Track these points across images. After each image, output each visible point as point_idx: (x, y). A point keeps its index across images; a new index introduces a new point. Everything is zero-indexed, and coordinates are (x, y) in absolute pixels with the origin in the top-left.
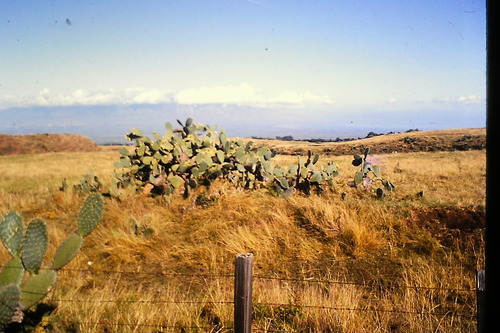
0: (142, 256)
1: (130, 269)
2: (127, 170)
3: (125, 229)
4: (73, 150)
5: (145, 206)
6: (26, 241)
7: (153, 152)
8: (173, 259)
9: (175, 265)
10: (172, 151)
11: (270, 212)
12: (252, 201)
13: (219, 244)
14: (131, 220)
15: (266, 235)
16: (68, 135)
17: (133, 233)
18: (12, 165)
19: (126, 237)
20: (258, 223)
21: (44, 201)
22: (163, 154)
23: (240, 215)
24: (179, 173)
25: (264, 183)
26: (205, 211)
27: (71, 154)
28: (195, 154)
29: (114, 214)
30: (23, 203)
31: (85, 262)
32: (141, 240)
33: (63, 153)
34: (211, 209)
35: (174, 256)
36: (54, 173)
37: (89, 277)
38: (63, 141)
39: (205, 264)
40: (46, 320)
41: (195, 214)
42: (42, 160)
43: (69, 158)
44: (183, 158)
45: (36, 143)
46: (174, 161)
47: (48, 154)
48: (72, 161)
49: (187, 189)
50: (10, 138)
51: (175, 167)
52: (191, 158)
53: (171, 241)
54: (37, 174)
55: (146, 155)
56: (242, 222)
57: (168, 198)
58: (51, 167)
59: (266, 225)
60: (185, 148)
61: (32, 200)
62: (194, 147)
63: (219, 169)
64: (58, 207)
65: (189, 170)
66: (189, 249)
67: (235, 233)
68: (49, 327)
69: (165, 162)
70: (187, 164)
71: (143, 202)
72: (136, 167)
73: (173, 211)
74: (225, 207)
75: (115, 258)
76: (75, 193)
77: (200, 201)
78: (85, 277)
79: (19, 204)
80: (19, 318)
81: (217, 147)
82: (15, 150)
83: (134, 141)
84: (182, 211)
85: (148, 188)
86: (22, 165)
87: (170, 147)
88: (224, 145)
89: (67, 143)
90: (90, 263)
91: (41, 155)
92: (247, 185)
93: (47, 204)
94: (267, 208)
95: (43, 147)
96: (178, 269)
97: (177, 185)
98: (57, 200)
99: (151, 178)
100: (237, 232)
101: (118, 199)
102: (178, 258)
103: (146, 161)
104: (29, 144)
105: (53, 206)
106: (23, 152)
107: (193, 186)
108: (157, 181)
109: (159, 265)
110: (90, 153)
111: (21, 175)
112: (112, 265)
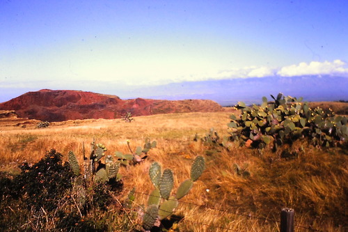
0: (241, 190)
1: (232, 198)
2: (235, 130)
3: (230, 171)
4: (207, 111)
5: (245, 155)
6: (162, 181)
7: (253, 118)
8: (262, 194)
9: (262, 198)
10: (266, 118)
11: (339, 167)
12: (326, 157)
13: (296, 188)
14: (234, 165)
15: (335, 184)
16: (203, 100)
17: (235, 173)
18: (170, 120)
19: (231, 176)
20: (329, 174)
21: (183, 147)
22: (259, 120)
23: (315, 167)
24: (270, 133)
25: (341, 142)
26: (287, 163)
27: (204, 114)
28: (283, 119)
29: (225, 160)
30: (172, 148)
31: (205, 189)
32: (241, 179)
33: (199, 113)
34: (292, 162)
35: (263, 193)
36: (193, 126)
37: (206, 200)
38: (200, 104)
39: (284, 201)
40: (175, 226)
41: (280, 164)
42: (187, 117)
43: (203, 116)
44: (274, 123)
45: (184, 105)
46: (267, 125)
47: (191, 113)
48: (205, 118)
49: (275, 145)
50: (169, 102)
51: (268, 129)
52: (280, 122)
53: (261, 181)
54: (182, 127)
55: (248, 120)
56: (317, 173)
57: (262, 151)
58: (192, 123)
59: (335, 177)
60: (276, 115)
61: (177, 146)
62: (283, 115)
63: (300, 132)
64: (191, 152)
65: (278, 131)
66: (274, 189)
67: (309, 181)
68: (177, 229)
69: (261, 125)
70: (277, 126)
71: (244, 153)
72: (241, 128)
73: (264, 161)
74: (303, 160)
75: (223, 189)
76: (201, 143)
77: (285, 155)
78: (203, 200)
79: (170, 148)
80: (158, 224)
81: (300, 114)
82: (172, 110)
83: (240, 110)
84: (270, 161)
85: (249, 143)
86: (175, 120)
87: (264, 115)
88: (306, 113)
89: (203, 106)
90: (208, 190)
91: (187, 114)
92: (325, 144)
93: (185, 149)
94: (338, 164)
95: (189, 108)
96: (265, 202)
97: (269, 142)
98: (190, 147)
99: (251, 135)
100: (311, 180)
101: (228, 150)
102: (265, 194)
103: (247, 124)
104: (180, 106)
105: (189, 151)
106: (177, 111)
107: (279, 144)
108: (255, 138)
109: (252, 197)
110: (216, 113)
111: (174, 127)
112: (221, 193)
